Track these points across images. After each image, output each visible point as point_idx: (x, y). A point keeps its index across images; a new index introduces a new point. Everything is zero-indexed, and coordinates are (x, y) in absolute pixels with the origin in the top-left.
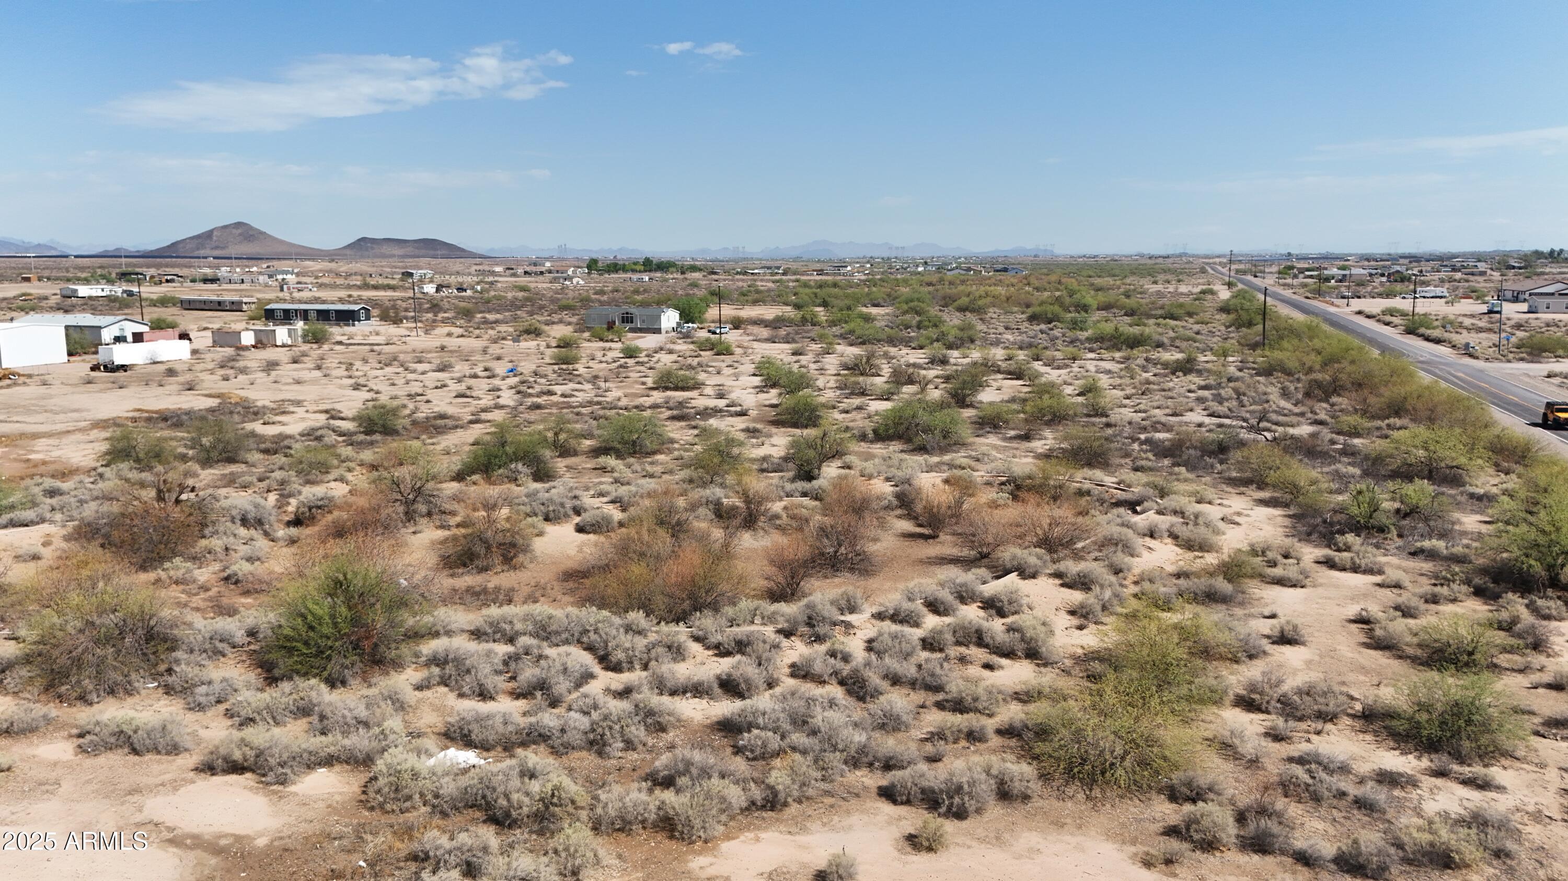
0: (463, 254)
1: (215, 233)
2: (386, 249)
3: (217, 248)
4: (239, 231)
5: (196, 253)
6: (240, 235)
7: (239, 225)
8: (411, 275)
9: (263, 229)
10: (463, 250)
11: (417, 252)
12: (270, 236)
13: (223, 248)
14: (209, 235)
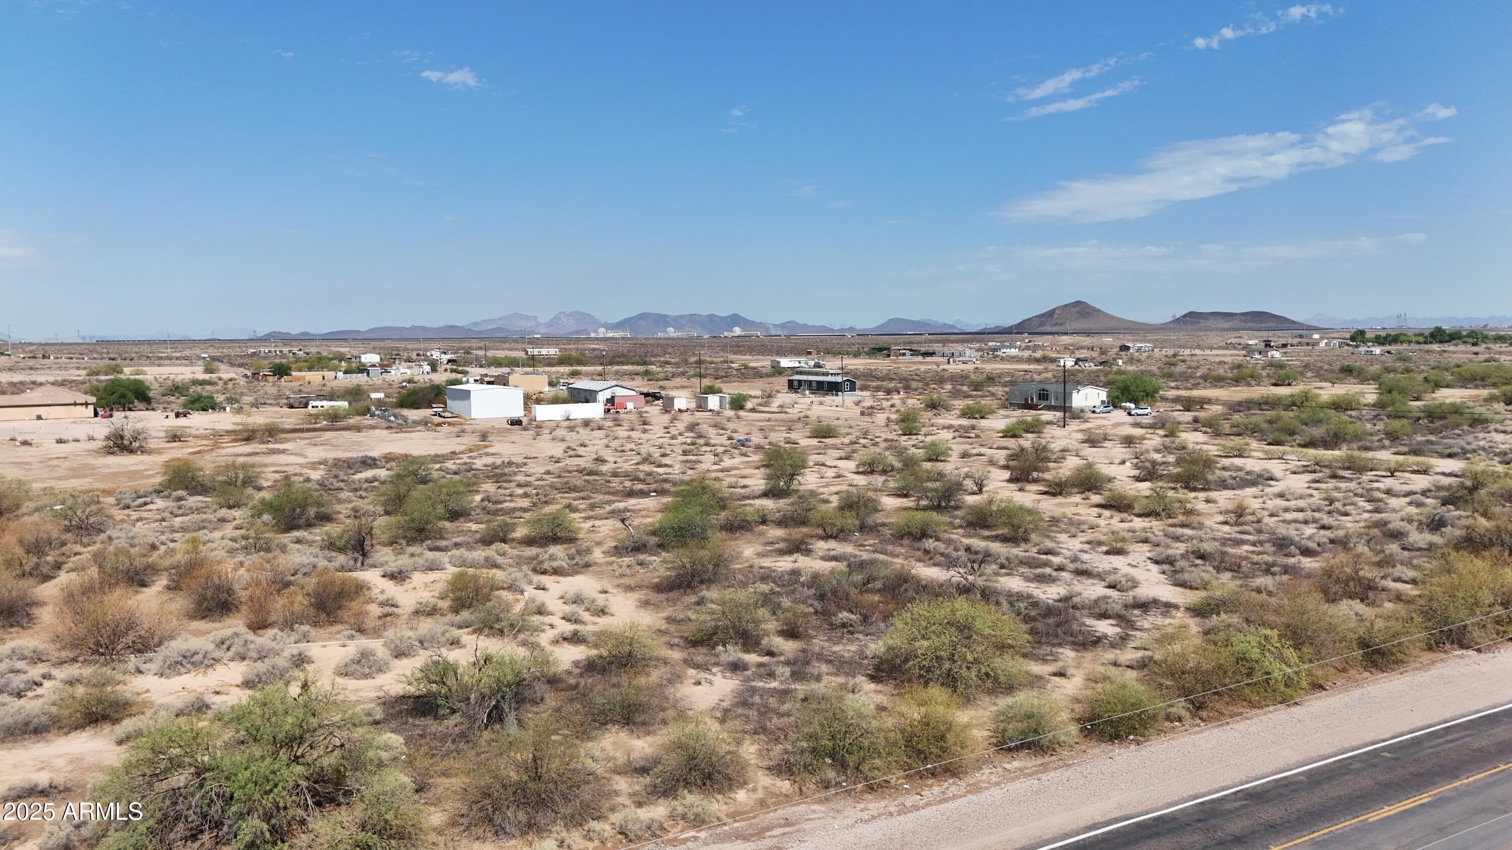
0: (1291, 326)
1: (1057, 311)
2: (1211, 323)
3: (1056, 324)
4: (1077, 309)
5: (1038, 330)
6: (1077, 312)
7: (1078, 303)
8: (1127, 348)
9: (1098, 307)
10: (1293, 322)
11: (1243, 325)
12: (1103, 312)
13: (1061, 325)
14: (1051, 313)
